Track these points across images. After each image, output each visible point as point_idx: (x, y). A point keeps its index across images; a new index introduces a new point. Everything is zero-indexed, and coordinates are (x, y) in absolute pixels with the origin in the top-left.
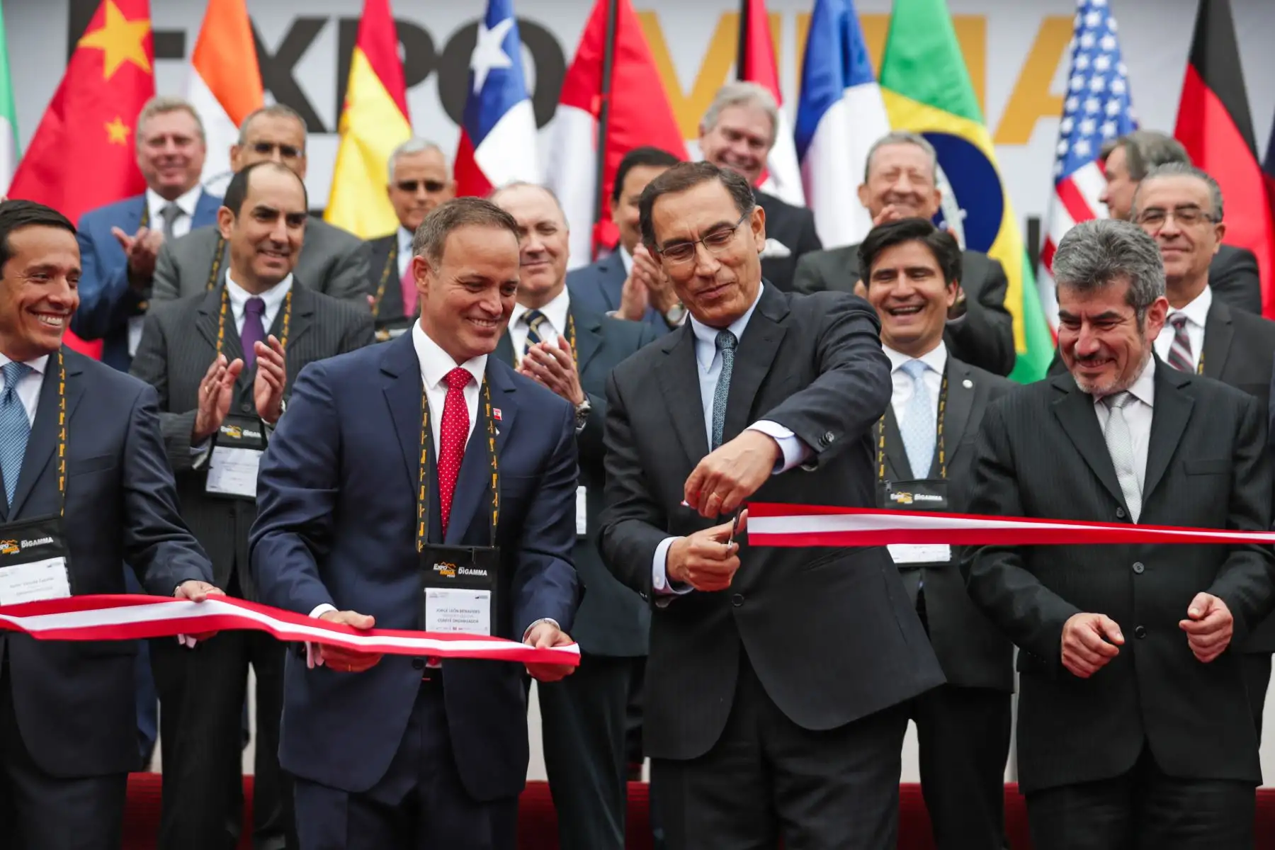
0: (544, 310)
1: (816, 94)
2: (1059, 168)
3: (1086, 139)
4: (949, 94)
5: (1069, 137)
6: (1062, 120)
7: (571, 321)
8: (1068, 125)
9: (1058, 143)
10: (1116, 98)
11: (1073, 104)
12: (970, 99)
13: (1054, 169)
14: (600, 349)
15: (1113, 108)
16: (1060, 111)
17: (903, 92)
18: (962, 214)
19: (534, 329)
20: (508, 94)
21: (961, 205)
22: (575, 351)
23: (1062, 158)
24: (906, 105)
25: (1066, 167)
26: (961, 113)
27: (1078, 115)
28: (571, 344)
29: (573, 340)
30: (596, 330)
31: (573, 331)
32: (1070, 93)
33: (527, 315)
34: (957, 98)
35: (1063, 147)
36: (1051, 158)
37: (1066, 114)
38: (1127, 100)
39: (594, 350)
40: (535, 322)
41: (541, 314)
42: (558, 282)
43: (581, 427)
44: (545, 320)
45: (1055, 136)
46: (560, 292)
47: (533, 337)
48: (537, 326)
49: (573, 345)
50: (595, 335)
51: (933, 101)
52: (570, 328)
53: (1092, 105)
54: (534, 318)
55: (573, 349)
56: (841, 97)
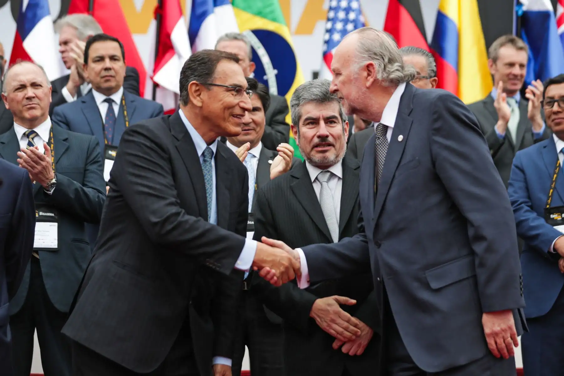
0: (35, 130)
1: (199, 11)
2: (325, 48)
3: (338, 32)
4: (268, 10)
5: (329, 31)
6: (326, 23)
7: (52, 135)
8: (329, 25)
9: (324, 35)
10: (353, 11)
11: (332, 14)
12: (279, 12)
13: (323, 48)
14: (67, 150)
15: (352, 16)
16: (325, 17)
17: (245, 9)
18: (276, 72)
19: (31, 140)
20: (39, 12)
21: (275, 67)
22: (53, 152)
23: (327, 42)
24: (246, 16)
25: (328, 47)
26: (274, 20)
27: (334, 20)
28: (51, 148)
29: (52, 145)
30: (66, 140)
31: (52, 141)
32: (331, 9)
33: (27, 133)
34: (272, 12)
35: (327, 37)
36: (321, 42)
37: (328, 20)
38: (360, 12)
39: (64, 150)
40: (31, 136)
41: (35, 132)
42: (43, 115)
43: (50, 191)
44: (37, 135)
45: (323, 31)
46: (45, 120)
47: (30, 144)
48: (33, 139)
49: (52, 149)
50: (65, 142)
51: (260, 14)
52: (51, 139)
53: (341, 15)
54: (31, 135)
55: (51, 151)
56: (213, 12)
